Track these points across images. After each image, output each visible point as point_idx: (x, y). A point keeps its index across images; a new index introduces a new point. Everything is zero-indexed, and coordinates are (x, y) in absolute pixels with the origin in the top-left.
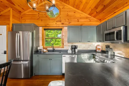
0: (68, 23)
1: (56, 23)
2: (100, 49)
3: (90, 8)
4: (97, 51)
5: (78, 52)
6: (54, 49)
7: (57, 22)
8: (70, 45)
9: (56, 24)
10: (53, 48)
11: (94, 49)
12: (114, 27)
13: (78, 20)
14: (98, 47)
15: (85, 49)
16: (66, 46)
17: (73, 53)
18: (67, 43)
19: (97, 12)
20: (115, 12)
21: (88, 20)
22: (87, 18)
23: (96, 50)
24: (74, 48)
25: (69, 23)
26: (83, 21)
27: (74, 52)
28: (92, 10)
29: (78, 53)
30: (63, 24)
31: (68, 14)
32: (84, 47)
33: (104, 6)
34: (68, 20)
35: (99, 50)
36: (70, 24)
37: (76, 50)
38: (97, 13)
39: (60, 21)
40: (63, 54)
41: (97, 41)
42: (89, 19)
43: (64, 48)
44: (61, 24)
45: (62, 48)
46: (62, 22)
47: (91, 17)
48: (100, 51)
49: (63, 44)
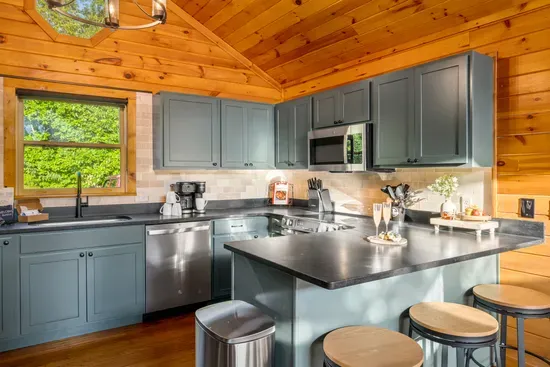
0: (154, 77)
1: (93, 70)
2: (284, 193)
3: (256, 33)
4: (276, 202)
5: (207, 210)
6: (84, 200)
7: (97, 61)
8: (169, 179)
9: (90, 72)
10: (78, 198)
11: (263, 195)
12: (340, 122)
13: (200, 68)
14: (279, 188)
15: (228, 198)
16: (145, 184)
17: (186, 216)
18: (151, 170)
19: (281, 52)
20: (336, 70)
21: (240, 75)
22: (236, 67)
23: (271, 200)
24: (189, 194)
25: (161, 78)
26: (219, 76)
27: (191, 213)
28: (261, 41)
29: (207, 215)
30: (128, 76)
31: (157, 32)
32: (227, 190)
33: (308, 42)
34: (157, 60)
35: (280, 199)
36: (163, 82)
37: (201, 204)
38: (278, 55)
39: (118, 62)
40: (147, 224)
41: (278, 165)
42: (243, 71)
43: (135, 194)
44: (121, 77)
45: (126, 194)
46: (126, 67)
47: (250, 64)
48: (285, 202)
49: (133, 175)
